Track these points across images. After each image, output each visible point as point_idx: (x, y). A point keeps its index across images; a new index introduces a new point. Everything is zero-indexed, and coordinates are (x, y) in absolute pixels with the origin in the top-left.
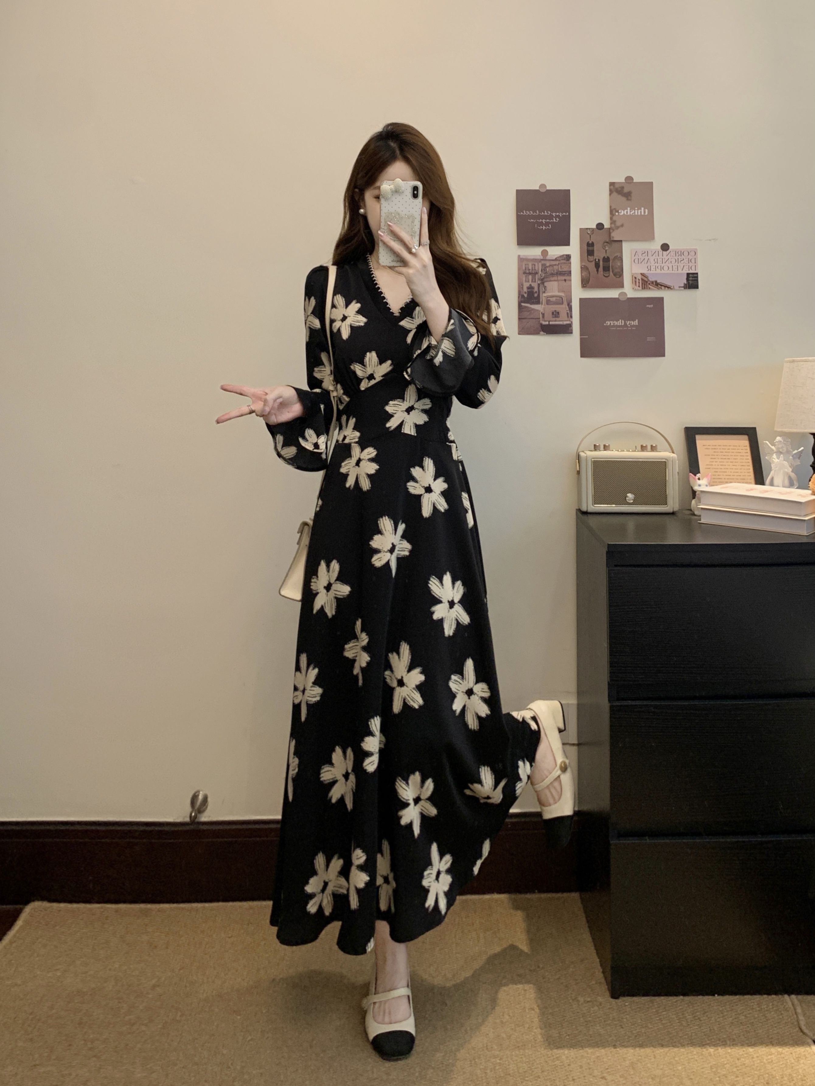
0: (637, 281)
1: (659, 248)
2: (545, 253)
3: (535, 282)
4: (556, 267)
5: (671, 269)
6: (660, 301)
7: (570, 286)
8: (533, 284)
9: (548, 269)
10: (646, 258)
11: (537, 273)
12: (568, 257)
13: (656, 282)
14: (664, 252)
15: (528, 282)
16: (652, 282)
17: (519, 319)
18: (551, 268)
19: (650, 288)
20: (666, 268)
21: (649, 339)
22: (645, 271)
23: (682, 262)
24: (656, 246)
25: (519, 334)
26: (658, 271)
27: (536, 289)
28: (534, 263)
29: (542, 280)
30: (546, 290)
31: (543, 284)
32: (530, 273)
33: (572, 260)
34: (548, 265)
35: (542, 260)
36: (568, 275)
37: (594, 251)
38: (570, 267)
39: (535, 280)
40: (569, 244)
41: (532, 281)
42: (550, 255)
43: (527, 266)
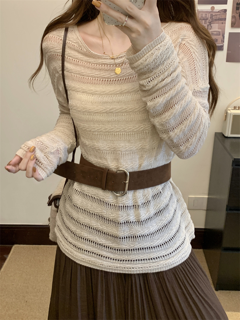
2: (213, 8)
4: (218, 16)
7: (225, 26)
9: (214, 17)
11: (207, 19)
12: (225, 11)
18: (216, 16)
28: (206, 14)
29: (210, 23)
30: (211, 28)
31: (210, 24)
32: (204, 19)
33: (228, 12)
34: (214, 15)
35: (211, 12)
36: (224, 20)
37: (239, 8)
38: (226, 16)
39: (206, 22)
40: (226, 4)
41: (204, 24)
42: (215, 9)
43: (202, 15)
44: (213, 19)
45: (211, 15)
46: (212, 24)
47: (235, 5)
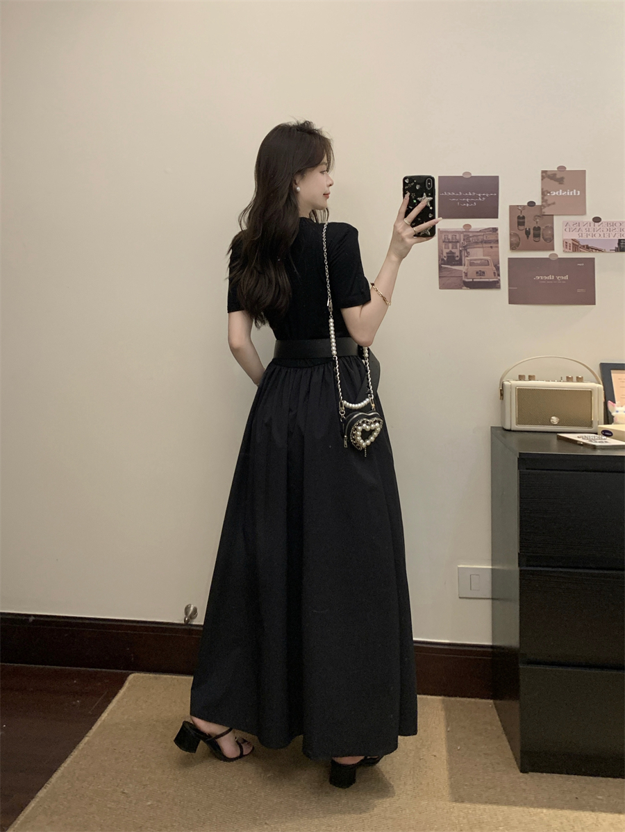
0: (568, 245)
1: (591, 220)
2: (468, 226)
3: (456, 248)
4: (479, 237)
5: (602, 236)
6: (593, 260)
8: (453, 251)
9: (471, 239)
10: (578, 228)
11: (458, 242)
12: (495, 230)
13: (587, 246)
14: (596, 224)
15: (448, 248)
16: (584, 246)
17: (440, 277)
18: (475, 238)
19: (581, 251)
20: (597, 235)
21: (579, 291)
22: (576, 237)
23: (613, 231)
24: (589, 218)
25: (440, 288)
26: (590, 237)
27: (457, 254)
28: (455, 234)
30: (468, 254)
31: (466, 250)
33: (499, 232)
34: (470, 236)
35: (463, 232)
36: (494, 243)
37: (524, 222)
38: (497, 237)
40: (497, 218)
42: (472, 227)
44: (470, 241)
45: (465, 236)
46: (469, 248)
47: (516, 220)
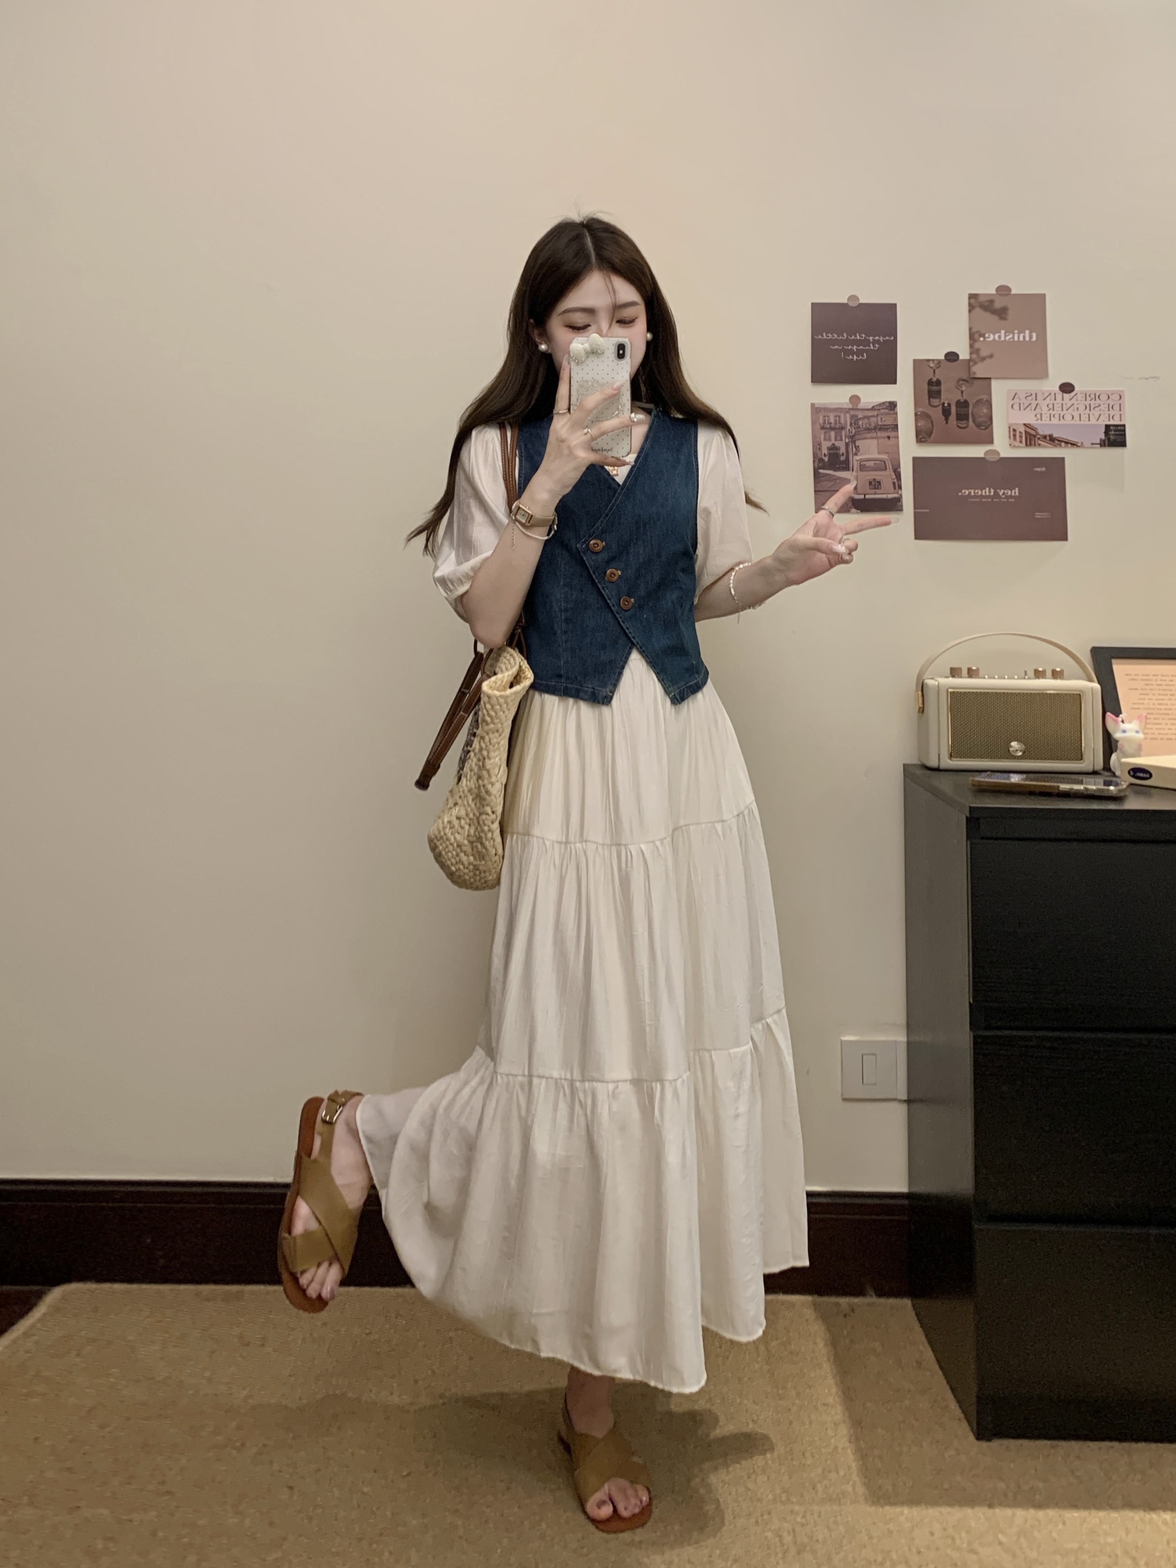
0: (1018, 435)
1: (1058, 389)
2: (855, 396)
3: (841, 440)
4: (871, 419)
5: (1077, 417)
6: (1061, 461)
7: (897, 446)
8: (836, 444)
9: (860, 423)
10: (1034, 403)
11: (843, 428)
12: (892, 406)
13: (1051, 436)
14: (1065, 395)
15: (829, 440)
16: (1045, 437)
17: (816, 492)
18: (866, 421)
19: (1040, 445)
20: (1068, 417)
21: (1038, 515)
22: (1032, 421)
23: (1096, 409)
24: (1052, 385)
26: (1055, 421)
27: (842, 449)
28: (839, 414)
29: (852, 437)
30: (859, 451)
31: (854, 442)
32: (832, 429)
33: (901, 411)
34: (859, 417)
35: (849, 409)
36: (891, 430)
37: (939, 392)
38: (896, 419)
39: (841, 437)
40: (895, 382)
41: (836, 440)
42: (862, 401)
43: (826, 418)
44: (859, 427)
45: (852, 417)
46: (858, 440)
47: (925, 388)
